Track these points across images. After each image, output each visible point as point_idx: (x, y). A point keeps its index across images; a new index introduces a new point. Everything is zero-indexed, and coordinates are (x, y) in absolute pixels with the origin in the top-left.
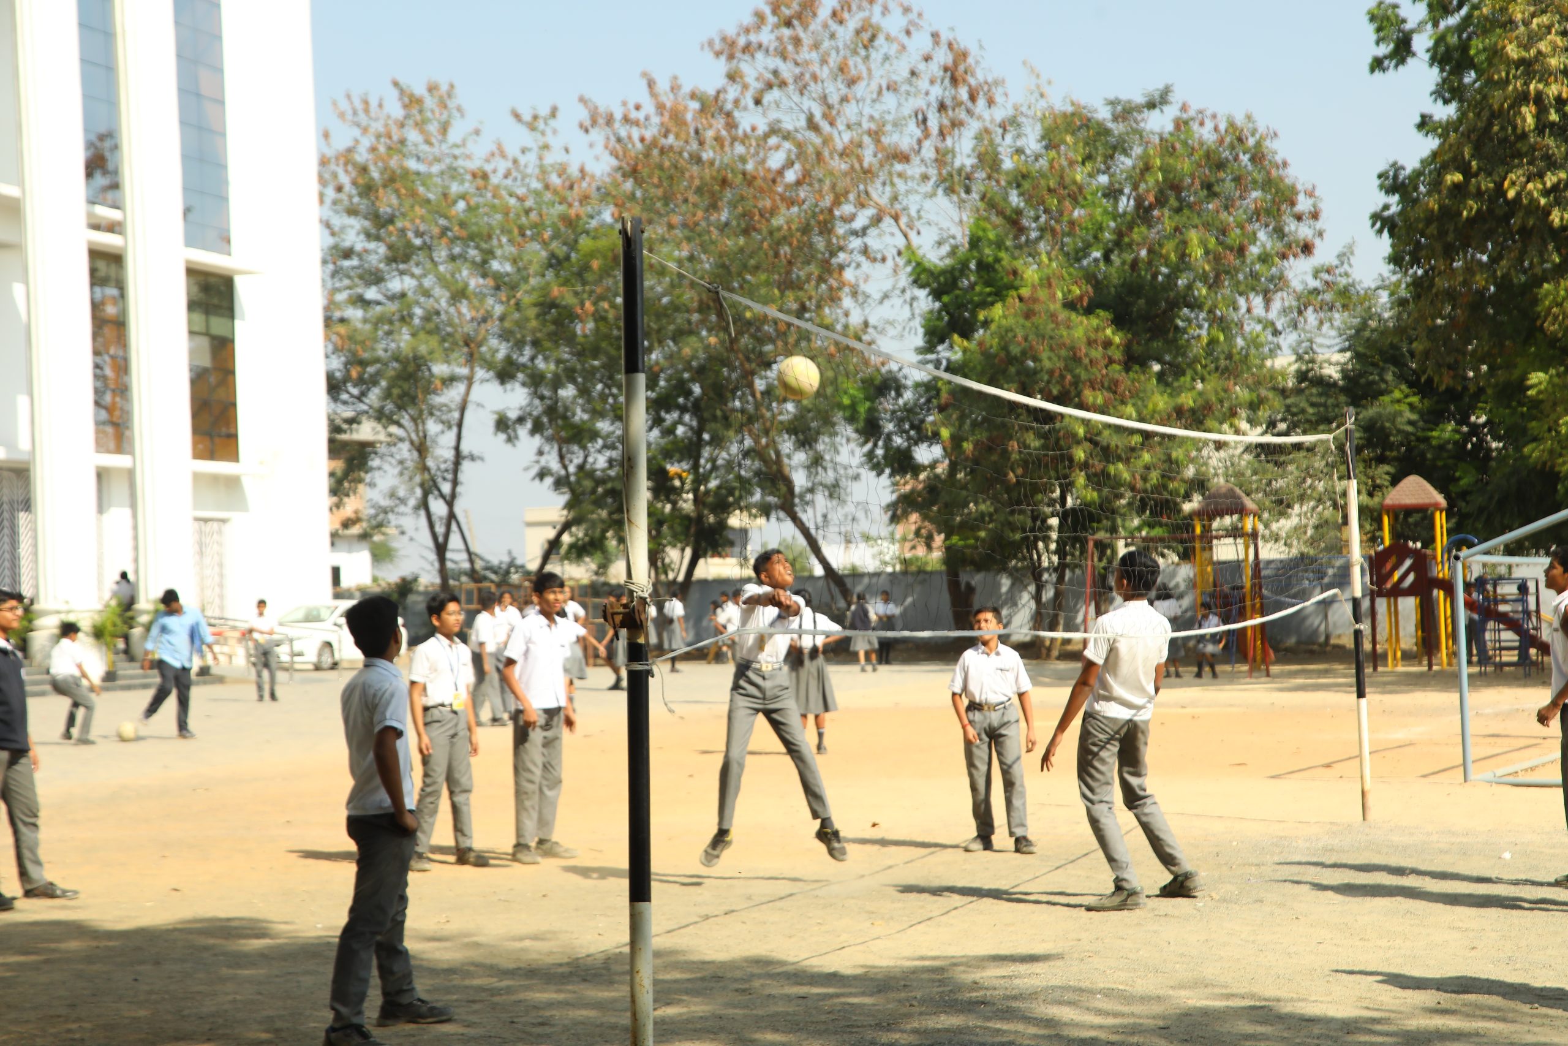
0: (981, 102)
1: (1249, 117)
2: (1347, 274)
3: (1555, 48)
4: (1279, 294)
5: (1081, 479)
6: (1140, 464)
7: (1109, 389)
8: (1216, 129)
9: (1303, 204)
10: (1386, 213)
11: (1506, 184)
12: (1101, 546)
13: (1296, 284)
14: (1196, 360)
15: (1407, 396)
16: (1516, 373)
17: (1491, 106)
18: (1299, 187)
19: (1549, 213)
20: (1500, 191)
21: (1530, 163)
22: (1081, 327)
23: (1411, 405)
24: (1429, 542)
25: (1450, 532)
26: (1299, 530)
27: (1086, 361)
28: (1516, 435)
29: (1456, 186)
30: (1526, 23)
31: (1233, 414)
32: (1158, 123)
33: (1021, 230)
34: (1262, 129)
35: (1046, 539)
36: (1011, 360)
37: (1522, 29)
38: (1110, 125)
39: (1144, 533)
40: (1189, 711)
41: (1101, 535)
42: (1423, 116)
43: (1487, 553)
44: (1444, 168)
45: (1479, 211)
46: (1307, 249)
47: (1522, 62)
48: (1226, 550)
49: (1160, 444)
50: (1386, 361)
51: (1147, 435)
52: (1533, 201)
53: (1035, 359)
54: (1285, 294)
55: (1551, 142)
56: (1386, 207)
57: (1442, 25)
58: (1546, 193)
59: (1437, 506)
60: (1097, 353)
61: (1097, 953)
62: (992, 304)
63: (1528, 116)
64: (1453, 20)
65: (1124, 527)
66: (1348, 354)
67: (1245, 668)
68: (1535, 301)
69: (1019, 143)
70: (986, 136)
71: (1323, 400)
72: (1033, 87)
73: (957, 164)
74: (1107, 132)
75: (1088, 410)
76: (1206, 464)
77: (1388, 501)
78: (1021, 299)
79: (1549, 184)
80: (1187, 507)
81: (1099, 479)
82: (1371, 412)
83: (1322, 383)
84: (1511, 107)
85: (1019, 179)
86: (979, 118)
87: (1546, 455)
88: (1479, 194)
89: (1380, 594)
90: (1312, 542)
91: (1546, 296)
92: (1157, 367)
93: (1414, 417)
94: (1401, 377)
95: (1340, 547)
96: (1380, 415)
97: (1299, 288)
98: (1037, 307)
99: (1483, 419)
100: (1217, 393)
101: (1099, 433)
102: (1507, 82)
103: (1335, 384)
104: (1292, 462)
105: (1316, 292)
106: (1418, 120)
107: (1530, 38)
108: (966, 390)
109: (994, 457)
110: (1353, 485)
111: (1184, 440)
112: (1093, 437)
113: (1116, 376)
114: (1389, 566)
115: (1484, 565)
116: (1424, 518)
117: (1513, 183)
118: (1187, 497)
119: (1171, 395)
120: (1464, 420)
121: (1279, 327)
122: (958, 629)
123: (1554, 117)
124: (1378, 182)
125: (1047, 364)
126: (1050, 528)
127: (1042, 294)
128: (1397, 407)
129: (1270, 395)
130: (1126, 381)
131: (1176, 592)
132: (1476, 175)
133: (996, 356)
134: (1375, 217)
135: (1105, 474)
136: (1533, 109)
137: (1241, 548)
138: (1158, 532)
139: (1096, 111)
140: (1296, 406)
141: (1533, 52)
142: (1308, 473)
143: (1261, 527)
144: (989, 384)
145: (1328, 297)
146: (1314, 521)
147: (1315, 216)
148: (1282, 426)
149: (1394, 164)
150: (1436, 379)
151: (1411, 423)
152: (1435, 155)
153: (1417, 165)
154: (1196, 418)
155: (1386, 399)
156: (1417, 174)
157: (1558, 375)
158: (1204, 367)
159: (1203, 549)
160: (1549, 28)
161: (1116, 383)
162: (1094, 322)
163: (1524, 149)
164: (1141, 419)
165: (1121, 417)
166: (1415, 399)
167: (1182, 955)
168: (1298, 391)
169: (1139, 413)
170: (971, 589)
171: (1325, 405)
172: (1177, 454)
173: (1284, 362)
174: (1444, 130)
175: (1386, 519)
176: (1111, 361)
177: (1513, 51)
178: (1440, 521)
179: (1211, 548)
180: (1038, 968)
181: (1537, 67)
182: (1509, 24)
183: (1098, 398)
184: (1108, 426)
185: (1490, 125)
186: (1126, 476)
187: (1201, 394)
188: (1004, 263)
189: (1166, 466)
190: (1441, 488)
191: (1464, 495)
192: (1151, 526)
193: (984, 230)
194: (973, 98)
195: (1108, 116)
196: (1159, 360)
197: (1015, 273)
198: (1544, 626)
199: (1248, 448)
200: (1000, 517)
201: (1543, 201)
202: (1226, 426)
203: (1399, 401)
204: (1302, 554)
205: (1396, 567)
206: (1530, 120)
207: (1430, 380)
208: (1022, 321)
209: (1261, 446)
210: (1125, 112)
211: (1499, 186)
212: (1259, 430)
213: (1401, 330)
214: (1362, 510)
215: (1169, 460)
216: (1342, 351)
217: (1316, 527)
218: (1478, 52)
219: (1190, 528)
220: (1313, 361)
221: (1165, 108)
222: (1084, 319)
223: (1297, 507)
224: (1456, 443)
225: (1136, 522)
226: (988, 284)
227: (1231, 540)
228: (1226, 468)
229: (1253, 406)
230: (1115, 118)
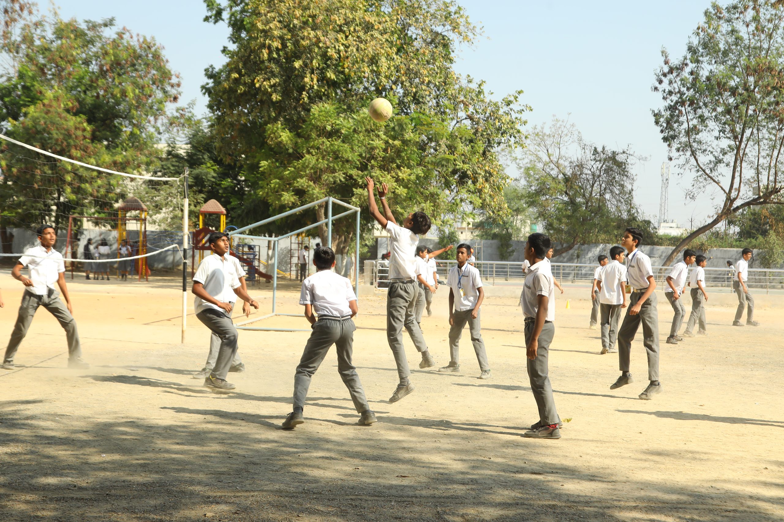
0: (26, 12)
1: (153, 38)
2: (190, 112)
3: (276, 27)
4: (161, 117)
5: (68, 190)
6: (96, 185)
7: (84, 150)
8: (138, 40)
9: (174, 80)
10: (207, 86)
11: (256, 81)
12: (75, 220)
13: (169, 114)
14: (123, 141)
15: (212, 166)
16: (256, 160)
17: (250, 47)
18: (172, 72)
19: (271, 95)
20: (253, 84)
21: (265, 74)
22: (72, 121)
23: (214, 170)
24: (218, 227)
25: (227, 223)
26: (165, 219)
27: (74, 136)
28: (254, 185)
29: (236, 79)
30: (266, 15)
31: (139, 166)
32: (109, 33)
33: (44, 74)
34: (158, 44)
35: (50, 215)
36: (38, 132)
37: (264, 17)
38: (87, 32)
39: (96, 216)
40: (111, 294)
41: (76, 215)
42: (224, 47)
43: (241, 233)
44: (231, 71)
45: (245, 91)
46: (175, 99)
47: (263, 31)
48: (132, 226)
49: (106, 177)
50: (205, 150)
51: (100, 172)
52: (266, 89)
53: (49, 133)
54: (163, 117)
55: (273, 66)
56: (208, 84)
57: (234, 9)
58: (271, 87)
59: (222, 213)
60: (79, 133)
61: (58, 399)
62: (29, 106)
63: (265, 53)
64: (238, 8)
65: (87, 213)
66: (189, 146)
67: (137, 277)
68: (265, 131)
69: (44, 34)
70: (27, 28)
71: (177, 164)
72: (51, 9)
73: (13, 39)
74: (86, 35)
75: (73, 159)
76: (126, 187)
77: (202, 210)
78: (44, 105)
79: (272, 83)
80: (116, 205)
81: (77, 191)
82: (196, 171)
83: (178, 157)
84: (258, 49)
85: (45, 50)
86: (25, 19)
87: (265, 195)
88: (245, 84)
89: (197, 249)
90: (170, 225)
91: (269, 129)
92: (105, 143)
93: (215, 175)
94: (211, 158)
95: (180, 228)
96: (201, 173)
97: (170, 115)
98: (52, 109)
99: (243, 178)
100: (132, 157)
101: (78, 170)
102: (257, 38)
103: (183, 158)
104: (162, 190)
105: (177, 118)
106: (222, 48)
107: (267, 21)
108: (14, 145)
109: (28, 176)
110: (186, 202)
111: (116, 176)
112: (75, 171)
113: (87, 144)
114: (201, 237)
115: (240, 239)
116: (217, 217)
117: (258, 81)
118: (117, 201)
119: (111, 156)
120: (235, 178)
121: (161, 131)
122: (5, 252)
123: (275, 56)
124: (204, 73)
125: (55, 136)
126: (52, 210)
127: (54, 104)
128: (208, 170)
129: (155, 160)
130: (91, 147)
131: (109, 243)
132: (244, 76)
133: (30, 129)
134: (203, 87)
135: (79, 188)
136: (267, 51)
137: (139, 225)
138: (102, 215)
139: (80, 24)
140: (166, 165)
141: (268, 27)
142: (169, 194)
143: (148, 217)
144: (26, 143)
145: (182, 121)
146: (171, 215)
147: (179, 85)
148: (160, 174)
149: (211, 66)
150: (224, 159)
151: (213, 177)
152: (228, 65)
153: (221, 67)
154: (123, 167)
155: (204, 166)
156: (221, 71)
157: (272, 162)
158: (128, 145)
159: (122, 225)
160: (274, 18)
161: (87, 148)
162: (79, 119)
163: (263, 67)
164: (98, 165)
165: (88, 164)
166: (215, 167)
167: (98, 400)
168: (167, 159)
169: (97, 162)
170: (12, 236)
171: (178, 166)
172: (113, 182)
173: (162, 146)
174: (232, 55)
175: (201, 217)
176: (85, 138)
177: (260, 26)
178: (223, 219)
179: (125, 224)
180: (30, 406)
181: (269, 34)
182: (258, 14)
183: (78, 154)
184: (82, 167)
185: (250, 55)
186: (90, 190)
187: (125, 156)
188: (36, 87)
189: (108, 187)
190: (224, 205)
191: (233, 209)
192: (99, 213)
193: (26, 71)
194: (22, 9)
195: (86, 28)
196: (107, 140)
197: (41, 92)
198: (261, 265)
199: (145, 182)
200: (29, 204)
201: (269, 90)
202: (135, 172)
203: (209, 168)
204: (165, 230)
205: (203, 238)
206: (266, 56)
207: (221, 160)
208: (43, 115)
209: (151, 181)
210: (94, 27)
211: (253, 81)
212: (150, 174)
213: (212, 138)
214: (191, 213)
215: (109, 184)
216: (187, 144)
217: (171, 218)
218: (247, 23)
219: (116, 215)
220: (174, 147)
221: (112, 27)
222: (74, 118)
223: (164, 209)
224: (231, 187)
225: (93, 210)
226: (28, 97)
227: (135, 221)
228: (134, 190)
229: (148, 164)
230: (89, 29)
